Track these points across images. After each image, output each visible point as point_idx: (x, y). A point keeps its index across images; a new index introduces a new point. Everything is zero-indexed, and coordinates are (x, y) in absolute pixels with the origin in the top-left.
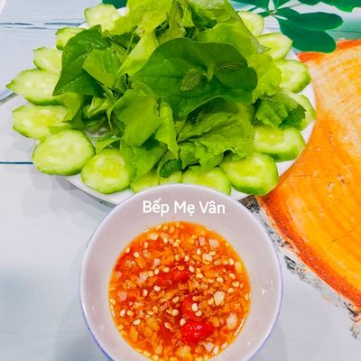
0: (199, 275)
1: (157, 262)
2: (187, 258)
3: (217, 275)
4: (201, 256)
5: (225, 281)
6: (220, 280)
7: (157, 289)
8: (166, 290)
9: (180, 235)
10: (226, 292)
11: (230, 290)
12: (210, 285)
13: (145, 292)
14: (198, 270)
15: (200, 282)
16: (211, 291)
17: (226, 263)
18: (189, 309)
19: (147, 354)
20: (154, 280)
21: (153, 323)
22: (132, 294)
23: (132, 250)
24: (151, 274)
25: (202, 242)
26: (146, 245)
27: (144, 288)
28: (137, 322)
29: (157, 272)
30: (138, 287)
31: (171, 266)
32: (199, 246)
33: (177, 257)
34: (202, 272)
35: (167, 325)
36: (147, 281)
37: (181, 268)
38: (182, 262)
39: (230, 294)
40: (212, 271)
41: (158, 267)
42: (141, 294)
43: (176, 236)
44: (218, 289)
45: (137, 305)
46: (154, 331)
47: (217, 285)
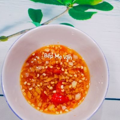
0: (66, 73)
2: (61, 63)
3: (74, 73)
5: (78, 76)
6: (76, 76)
7: (44, 74)
8: (49, 77)
9: (60, 52)
10: (78, 82)
11: (80, 81)
12: (70, 78)
13: (38, 75)
14: (66, 70)
18: (59, 87)
19: (33, 105)
20: (44, 71)
21: (39, 90)
22: (32, 75)
24: (43, 68)
27: (38, 73)
28: (31, 89)
29: (47, 67)
31: (55, 65)
33: (57, 62)
34: (68, 71)
35: (45, 92)
36: (41, 70)
37: (58, 68)
38: (59, 65)
39: (80, 83)
40: (73, 71)
41: (47, 65)
42: (36, 76)
43: (58, 52)
44: (74, 80)
45: (33, 80)
46: (38, 94)
47: (73, 78)
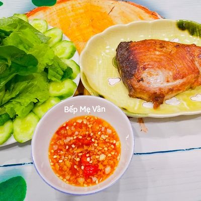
0: (96, 145)
1: (77, 133)
2: (92, 134)
3: (104, 146)
4: (100, 136)
5: (108, 150)
6: (106, 149)
7: (73, 146)
8: (78, 148)
10: (107, 156)
11: (109, 155)
12: (99, 151)
13: (67, 147)
14: (96, 141)
15: (95, 148)
16: (99, 153)
17: (112, 142)
18: (85, 160)
20: (74, 141)
21: (68, 164)
22: (60, 148)
23: (67, 125)
24: (72, 138)
25: (103, 129)
26: (75, 124)
27: (67, 145)
28: (61, 161)
29: (75, 137)
30: (65, 144)
31: (84, 136)
32: (101, 131)
33: (87, 133)
34: (98, 143)
35: (75, 167)
36: (70, 141)
37: (89, 139)
38: (89, 135)
39: (109, 157)
40: (103, 144)
41: (76, 135)
42: (65, 148)
44: (103, 153)
45: (62, 152)
46: (68, 168)
47: (103, 151)
